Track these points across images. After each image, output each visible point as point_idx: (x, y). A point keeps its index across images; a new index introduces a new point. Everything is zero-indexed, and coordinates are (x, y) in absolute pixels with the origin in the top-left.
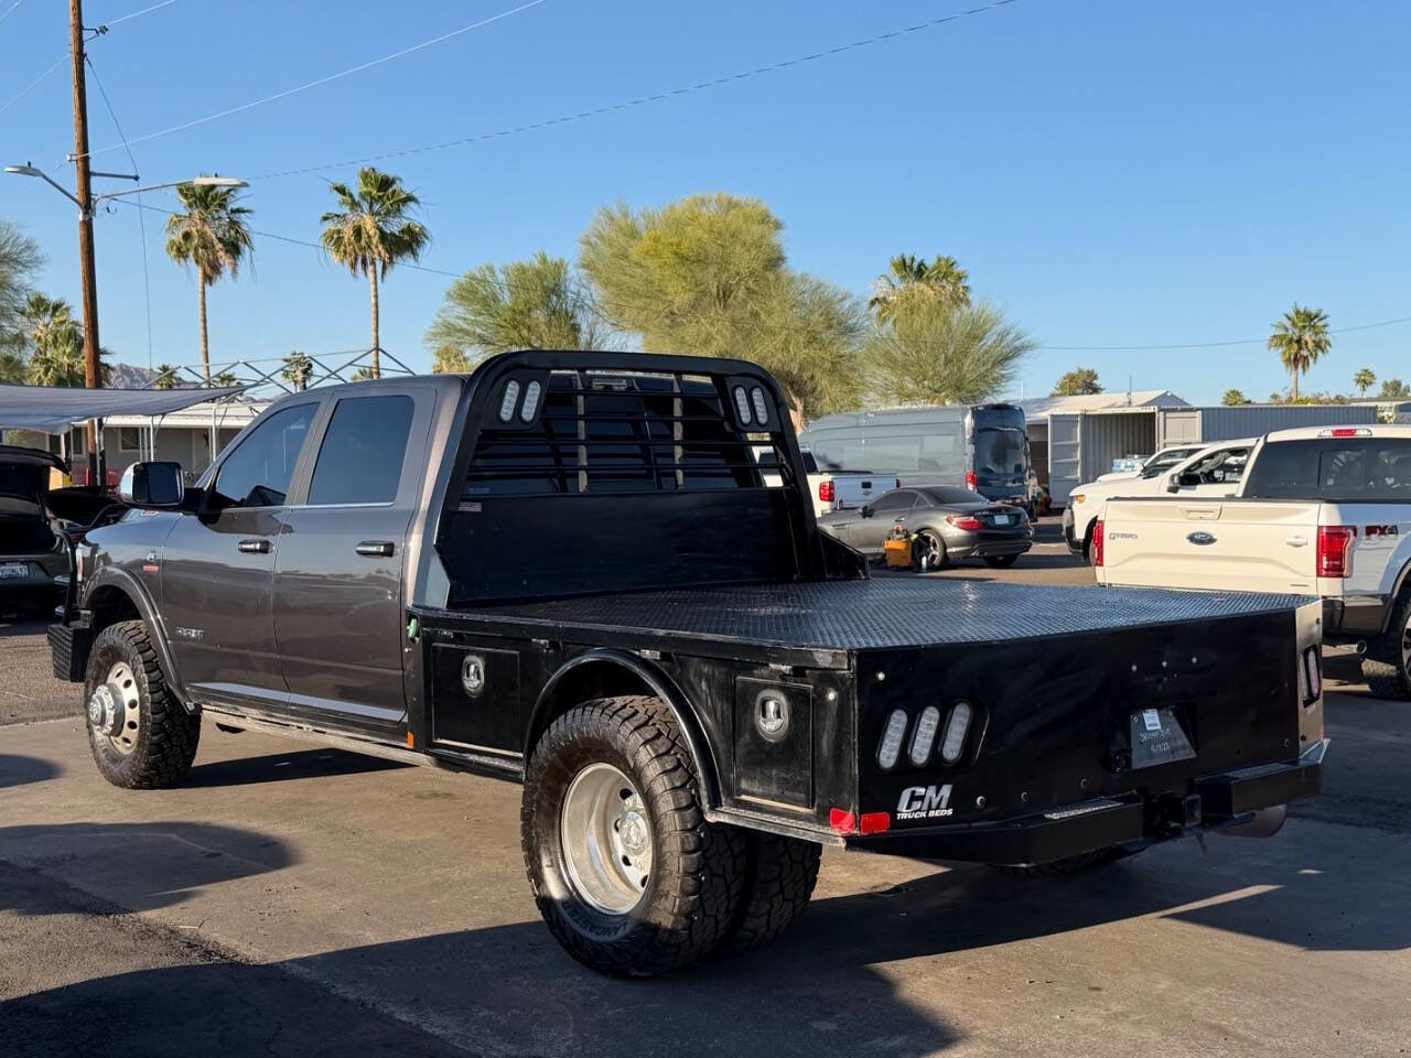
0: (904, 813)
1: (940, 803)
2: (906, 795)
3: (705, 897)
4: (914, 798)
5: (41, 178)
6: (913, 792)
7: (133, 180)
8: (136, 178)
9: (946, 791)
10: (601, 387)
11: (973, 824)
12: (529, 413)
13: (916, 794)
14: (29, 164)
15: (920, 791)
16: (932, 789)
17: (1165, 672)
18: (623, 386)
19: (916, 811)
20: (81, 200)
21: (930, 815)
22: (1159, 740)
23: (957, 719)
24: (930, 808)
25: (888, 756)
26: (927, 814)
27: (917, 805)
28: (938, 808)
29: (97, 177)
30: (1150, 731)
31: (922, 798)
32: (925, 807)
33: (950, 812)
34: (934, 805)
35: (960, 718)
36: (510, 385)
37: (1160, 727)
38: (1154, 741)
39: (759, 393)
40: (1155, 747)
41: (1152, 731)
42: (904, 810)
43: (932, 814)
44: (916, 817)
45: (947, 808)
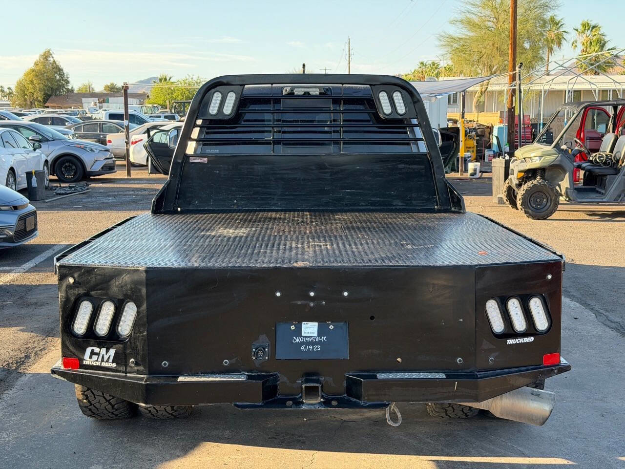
0: (87, 361)
1: (109, 358)
2: (89, 350)
4: (93, 353)
6: (92, 351)
9: (112, 352)
11: (128, 375)
12: (228, 109)
13: (95, 351)
15: (97, 350)
16: (104, 350)
19: (94, 361)
21: (102, 365)
22: (313, 343)
24: (103, 361)
25: (79, 327)
26: (101, 364)
27: (95, 357)
28: (107, 361)
30: (304, 337)
31: (98, 354)
32: (100, 359)
33: (114, 365)
34: (105, 359)
35: (130, 312)
36: (216, 94)
37: (316, 334)
38: (307, 344)
39: (399, 94)
40: (306, 347)
41: (306, 337)
42: (88, 359)
43: (104, 364)
44: (94, 365)
45: (113, 362)
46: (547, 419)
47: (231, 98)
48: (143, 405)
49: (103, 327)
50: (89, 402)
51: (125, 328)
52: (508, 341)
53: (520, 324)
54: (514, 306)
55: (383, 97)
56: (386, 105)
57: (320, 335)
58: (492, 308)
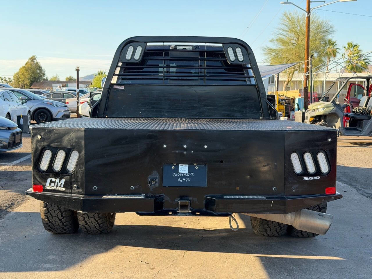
0: (48, 187)
1: (61, 185)
2: (49, 180)
4: (51, 182)
6: (51, 180)
8: (324, 2)
9: (63, 181)
11: (72, 195)
12: (137, 56)
13: (52, 181)
14: (288, 1)
15: (54, 180)
16: (58, 180)
18: (191, 48)
19: (52, 187)
20: (306, 10)
21: (57, 189)
22: (185, 177)
24: (57, 186)
25: (44, 165)
26: (56, 188)
27: (53, 184)
28: (60, 187)
30: (180, 173)
31: (54, 182)
33: (64, 189)
34: (59, 186)
35: (75, 157)
36: (130, 48)
37: (187, 172)
38: (182, 177)
39: (240, 49)
40: (181, 179)
41: (181, 173)
42: (48, 186)
43: (58, 189)
44: (52, 189)
45: (63, 187)
46: (328, 230)
47: (139, 50)
48: (81, 212)
49: (58, 166)
50: (49, 220)
51: (71, 166)
52: (304, 178)
53: (311, 168)
54: (308, 157)
55: (230, 51)
56: (232, 55)
57: (189, 172)
58: (295, 158)
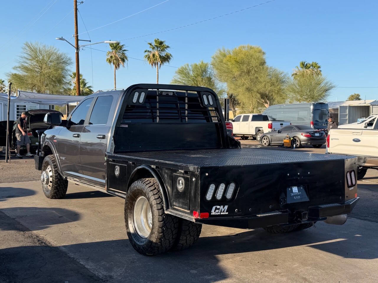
0: (213, 213)
2: (214, 208)
3: (165, 234)
4: (216, 209)
5: (65, 41)
6: (216, 207)
7: (89, 42)
8: (90, 41)
9: (226, 207)
10: (165, 94)
11: (234, 217)
12: (141, 100)
13: (217, 208)
14: (62, 37)
15: (218, 207)
16: (222, 207)
17: (299, 176)
18: (172, 94)
19: (217, 213)
20: (76, 47)
21: (221, 214)
22: (297, 195)
23: (231, 187)
24: (221, 212)
25: (209, 197)
26: (220, 213)
27: (217, 211)
28: (223, 212)
29: (80, 41)
30: (294, 193)
31: (219, 209)
32: (220, 211)
33: (227, 213)
34: (222, 211)
35: (232, 187)
36: (136, 93)
37: (298, 192)
38: (296, 196)
39: (211, 96)
40: (295, 197)
41: (295, 193)
42: (213, 212)
43: (222, 213)
44: (217, 214)
45: (226, 212)
47: (143, 95)
49: (219, 196)
51: (229, 196)
52: (350, 189)
53: (350, 182)
55: (205, 97)
